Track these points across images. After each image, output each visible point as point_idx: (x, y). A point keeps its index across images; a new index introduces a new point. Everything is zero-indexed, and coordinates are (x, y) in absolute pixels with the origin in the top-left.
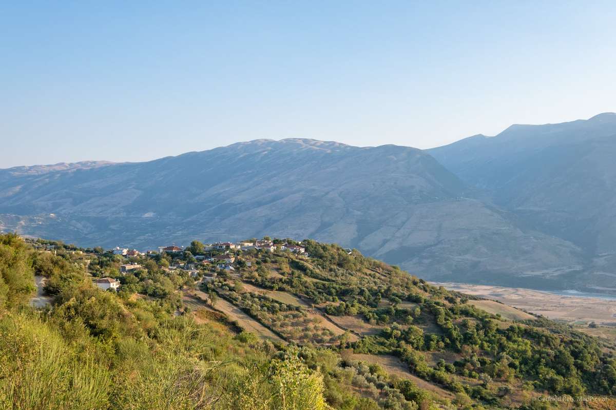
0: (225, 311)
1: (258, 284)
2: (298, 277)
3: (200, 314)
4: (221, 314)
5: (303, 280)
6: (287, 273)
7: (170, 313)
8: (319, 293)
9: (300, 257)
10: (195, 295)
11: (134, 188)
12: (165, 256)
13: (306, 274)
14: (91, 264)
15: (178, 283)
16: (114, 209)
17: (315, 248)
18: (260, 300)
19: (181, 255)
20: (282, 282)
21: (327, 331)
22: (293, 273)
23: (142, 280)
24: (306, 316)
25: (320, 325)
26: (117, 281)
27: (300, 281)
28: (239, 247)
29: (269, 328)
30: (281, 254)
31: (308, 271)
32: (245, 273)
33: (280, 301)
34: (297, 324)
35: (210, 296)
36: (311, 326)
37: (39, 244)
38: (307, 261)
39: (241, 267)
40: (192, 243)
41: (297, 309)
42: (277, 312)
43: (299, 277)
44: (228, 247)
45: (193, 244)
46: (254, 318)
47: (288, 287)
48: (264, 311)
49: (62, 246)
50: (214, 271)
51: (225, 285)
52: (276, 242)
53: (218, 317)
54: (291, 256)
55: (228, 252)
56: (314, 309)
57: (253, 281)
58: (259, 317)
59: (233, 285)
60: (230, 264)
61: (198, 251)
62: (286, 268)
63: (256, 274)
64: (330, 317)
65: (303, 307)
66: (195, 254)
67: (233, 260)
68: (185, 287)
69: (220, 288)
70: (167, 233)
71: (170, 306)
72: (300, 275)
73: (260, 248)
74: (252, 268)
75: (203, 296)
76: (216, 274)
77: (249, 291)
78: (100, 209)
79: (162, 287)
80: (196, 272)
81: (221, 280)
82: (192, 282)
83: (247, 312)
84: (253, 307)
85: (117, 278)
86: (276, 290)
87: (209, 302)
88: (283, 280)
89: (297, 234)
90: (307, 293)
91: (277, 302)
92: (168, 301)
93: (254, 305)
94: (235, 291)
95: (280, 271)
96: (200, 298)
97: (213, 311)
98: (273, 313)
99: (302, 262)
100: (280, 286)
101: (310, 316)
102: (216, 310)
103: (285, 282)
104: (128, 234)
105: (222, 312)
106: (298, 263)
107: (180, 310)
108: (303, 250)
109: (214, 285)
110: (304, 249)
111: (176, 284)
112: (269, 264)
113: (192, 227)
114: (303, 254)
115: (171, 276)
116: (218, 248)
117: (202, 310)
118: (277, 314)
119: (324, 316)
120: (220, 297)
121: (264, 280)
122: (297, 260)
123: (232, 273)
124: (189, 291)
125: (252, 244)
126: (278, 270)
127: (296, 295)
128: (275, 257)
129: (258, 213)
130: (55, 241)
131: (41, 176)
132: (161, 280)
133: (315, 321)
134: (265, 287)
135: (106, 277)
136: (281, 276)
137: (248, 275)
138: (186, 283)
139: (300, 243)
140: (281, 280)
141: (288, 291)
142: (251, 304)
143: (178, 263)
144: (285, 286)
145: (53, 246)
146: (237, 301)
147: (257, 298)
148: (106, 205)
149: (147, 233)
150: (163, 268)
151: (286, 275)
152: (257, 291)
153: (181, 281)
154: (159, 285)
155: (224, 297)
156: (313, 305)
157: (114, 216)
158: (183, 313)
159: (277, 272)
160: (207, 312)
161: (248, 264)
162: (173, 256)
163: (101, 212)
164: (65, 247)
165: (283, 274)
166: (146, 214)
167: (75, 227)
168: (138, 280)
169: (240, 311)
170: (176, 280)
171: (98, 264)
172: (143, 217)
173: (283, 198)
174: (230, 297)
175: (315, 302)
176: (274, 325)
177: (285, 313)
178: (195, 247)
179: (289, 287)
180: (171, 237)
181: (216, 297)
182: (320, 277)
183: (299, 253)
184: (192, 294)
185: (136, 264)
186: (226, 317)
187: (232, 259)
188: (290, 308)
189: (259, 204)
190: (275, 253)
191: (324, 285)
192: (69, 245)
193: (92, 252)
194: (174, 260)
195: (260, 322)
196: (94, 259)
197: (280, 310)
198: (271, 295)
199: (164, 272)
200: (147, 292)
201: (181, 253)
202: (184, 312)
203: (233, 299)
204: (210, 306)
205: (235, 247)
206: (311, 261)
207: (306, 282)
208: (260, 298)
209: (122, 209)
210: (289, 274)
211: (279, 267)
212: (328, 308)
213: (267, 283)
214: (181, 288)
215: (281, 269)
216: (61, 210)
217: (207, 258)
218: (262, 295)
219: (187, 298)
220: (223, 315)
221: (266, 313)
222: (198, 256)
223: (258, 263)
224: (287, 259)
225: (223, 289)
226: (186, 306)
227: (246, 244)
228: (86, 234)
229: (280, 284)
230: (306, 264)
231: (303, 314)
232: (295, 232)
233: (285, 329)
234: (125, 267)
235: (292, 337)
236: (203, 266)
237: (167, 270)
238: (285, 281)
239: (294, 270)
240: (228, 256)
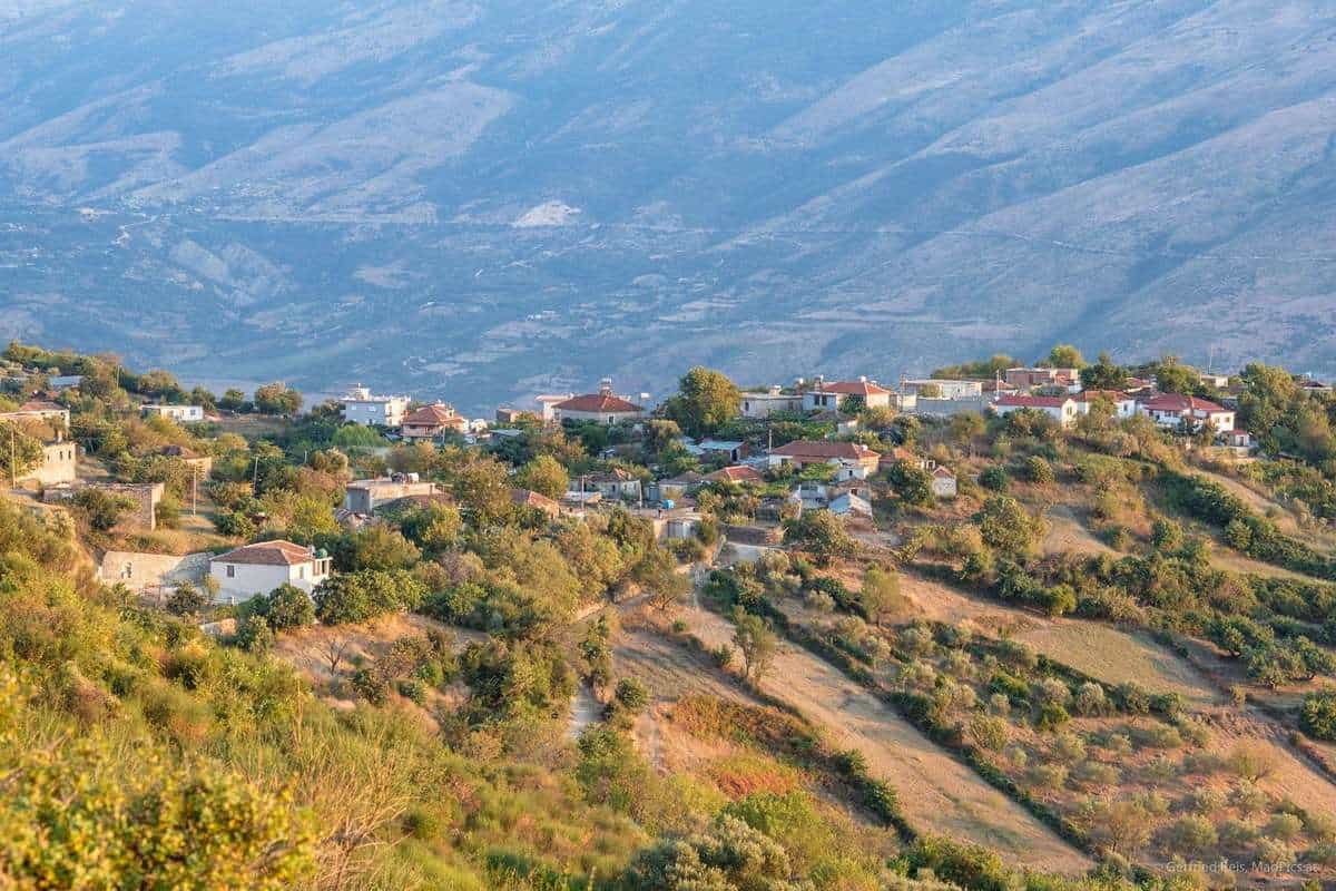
0: (806, 706)
1: (980, 581)
2: (1180, 555)
3: (689, 712)
4: (786, 717)
5: (1206, 570)
6: (1131, 533)
7: (547, 705)
8: (1281, 632)
9: (1209, 453)
10: (678, 627)
11: (474, 78)
12: (559, 439)
13: (1228, 542)
14: (216, 476)
15: (597, 571)
16: (374, 186)
17: (1293, 410)
18: (978, 657)
19: (636, 437)
20: (1100, 578)
21: (1293, 820)
22: (1158, 536)
23: (434, 550)
24: (1198, 743)
25: (1261, 787)
26: (317, 556)
27: (1191, 575)
28: (910, 402)
29: (1009, 791)
30: (1109, 437)
31: (1238, 525)
32: (918, 528)
33: (1076, 664)
34: (1150, 779)
35: (741, 632)
36: (1217, 790)
37: (12, 367)
38: (1240, 475)
39: (906, 498)
40: (684, 381)
41: (1159, 708)
42: (1055, 717)
43: (1188, 555)
44: (855, 403)
45: (690, 384)
46: (946, 740)
47: (1122, 602)
48: (996, 710)
49: (114, 382)
50: (772, 517)
51: (819, 585)
52: (1099, 379)
53: (773, 732)
54: (1161, 450)
55: (853, 424)
56: (1242, 708)
57: (957, 567)
58: (968, 740)
59: (853, 586)
60: (854, 485)
61: (709, 419)
62: (1129, 509)
63: (972, 536)
64: (1321, 749)
65: (1191, 695)
66: (698, 432)
67: (868, 465)
68: (634, 590)
69: (793, 596)
70: (631, 307)
71: (545, 676)
72: (1194, 543)
73: (1010, 409)
74: (958, 506)
75: (713, 632)
76: (780, 533)
77: (934, 615)
78: (309, 186)
79: (517, 588)
80: (690, 517)
81: (803, 559)
82: (664, 567)
83: (912, 712)
84: (943, 694)
85: (319, 542)
86: (1067, 614)
87: (738, 660)
88: (1106, 568)
89: (1302, 318)
90: (1218, 634)
91: (1062, 671)
92: (538, 650)
93: (949, 681)
94: (862, 614)
95: (1098, 522)
96: (695, 641)
97: (751, 704)
98: (1038, 724)
99: (1212, 478)
100: (1084, 596)
101: (1218, 745)
102: (766, 701)
103: (1114, 577)
104: (443, 310)
105: (793, 711)
106: (1189, 483)
107: (599, 695)
108: (1224, 421)
109: (769, 584)
110: (1231, 415)
111: (590, 572)
112: (1046, 491)
113: (761, 276)
114: (1223, 440)
115: (566, 539)
116: (809, 404)
117: (700, 700)
118: (1059, 728)
119: (1292, 744)
120: (789, 637)
121: (1012, 564)
122: (1187, 472)
123: (857, 528)
124: (650, 609)
125: (978, 386)
126: (1089, 516)
127: (1162, 640)
128: (1077, 452)
129: (1098, 208)
130: (84, 357)
131: (36, 21)
132: (521, 557)
133: (1236, 767)
134: (1015, 600)
135: (272, 536)
136: (1094, 548)
137: (932, 541)
138: (636, 573)
139: (1221, 382)
140: (1093, 566)
141: (1128, 625)
142: (934, 676)
143: (608, 473)
144: (1111, 596)
145: (77, 379)
146: (868, 661)
147: (967, 649)
148: (340, 165)
149: (539, 307)
150: (534, 500)
151: (1127, 541)
152: (969, 616)
153: (614, 560)
154: (507, 580)
155: (810, 643)
156: (1240, 691)
157: (377, 222)
158: (609, 708)
159: (1078, 527)
160: (724, 706)
161: (943, 486)
162: (596, 441)
163: (313, 201)
164: (129, 385)
165: (1109, 538)
166: (537, 210)
167: (192, 273)
168: (418, 553)
169: (877, 704)
170: (588, 557)
171: (248, 477)
172: (515, 225)
173: (1231, 125)
174: (839, 643)
175: (1252, 676)
176: (1039, 781)
177: (1092, 725)
178: (700, 398)
179: (1131, 602)
180: (654, 327)
181: (773, 640)
182: (1297, 555)
183: (1205, 434)
184: (663, 622)
185: (415, 476)
186: (807, 732)
187: (863, 460)
188: (1120, 700)
189: (1108, 159)
190: (1082, 434)
191: (1310, 595)
192: (145, 373)
193: (247, 409)
194: (600, 460)
195: (970, 764)
196: (234, 453)
197: (1074, 710)
198: (1039, 638)
199: (538, 519)
200: (447, 610)
201: (638, 427)
202: (618, 703)
203: (850, 651)
204: (739, 682)
205: (893, 399)
206: (1261, 474)
207: (1220, 579)
208: (979, 648)
209: (413, 187)
210: (1142, 539)
211: (1093, 505)
212: (1314, 706)
213: (1021, 581)
214: (612, 590)
215: (1099, 514)
216: (129, 189)
217: (751, 450)
218: (993, 635)
219: (632, 641)
220: (796, 723)
221: (1004, 723)
222: (710, 445)
223: (988, 481)
224: (1139, 465)
225: (808, 605)
226: (627, 677)
227: (948, 390)
228: (246, 311)
229: (1091, 588)
230: (1230, 489)
231: (1184, 733)
232: (1288, 308)
233: (1085, 799)
234: (363, 493)
235: (1115, 840)
236: (726, 491)
237: (551, 508)
238: (1113, 571)
239: (1165, 521)
240: (847, 446)
